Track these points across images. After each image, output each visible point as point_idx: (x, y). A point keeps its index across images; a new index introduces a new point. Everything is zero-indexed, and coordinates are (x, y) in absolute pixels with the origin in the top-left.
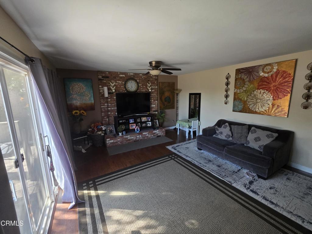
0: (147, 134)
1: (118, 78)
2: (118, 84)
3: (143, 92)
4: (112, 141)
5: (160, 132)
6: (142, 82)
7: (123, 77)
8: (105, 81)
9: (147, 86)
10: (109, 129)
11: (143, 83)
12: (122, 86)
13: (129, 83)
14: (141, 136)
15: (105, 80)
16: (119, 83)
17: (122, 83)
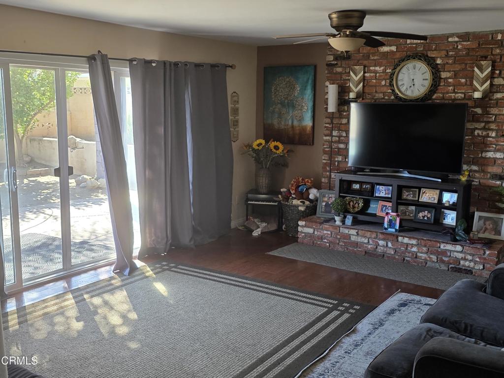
0: (412, 245)
1: (376, 58)
2: (372, 74)
3: (455, 99)
4: (311, 231)
5: (470, 258)
6: (454, 63)
7: (392, 52)
8: (339, 70)
9: (471, 77)
10: (326, 199)
11: (458, 67)
12: (382, 80)
13: (404, 70)
14: (390, 245)
15: (341, 67)
16: (375, 72)
17: (384, 71)
